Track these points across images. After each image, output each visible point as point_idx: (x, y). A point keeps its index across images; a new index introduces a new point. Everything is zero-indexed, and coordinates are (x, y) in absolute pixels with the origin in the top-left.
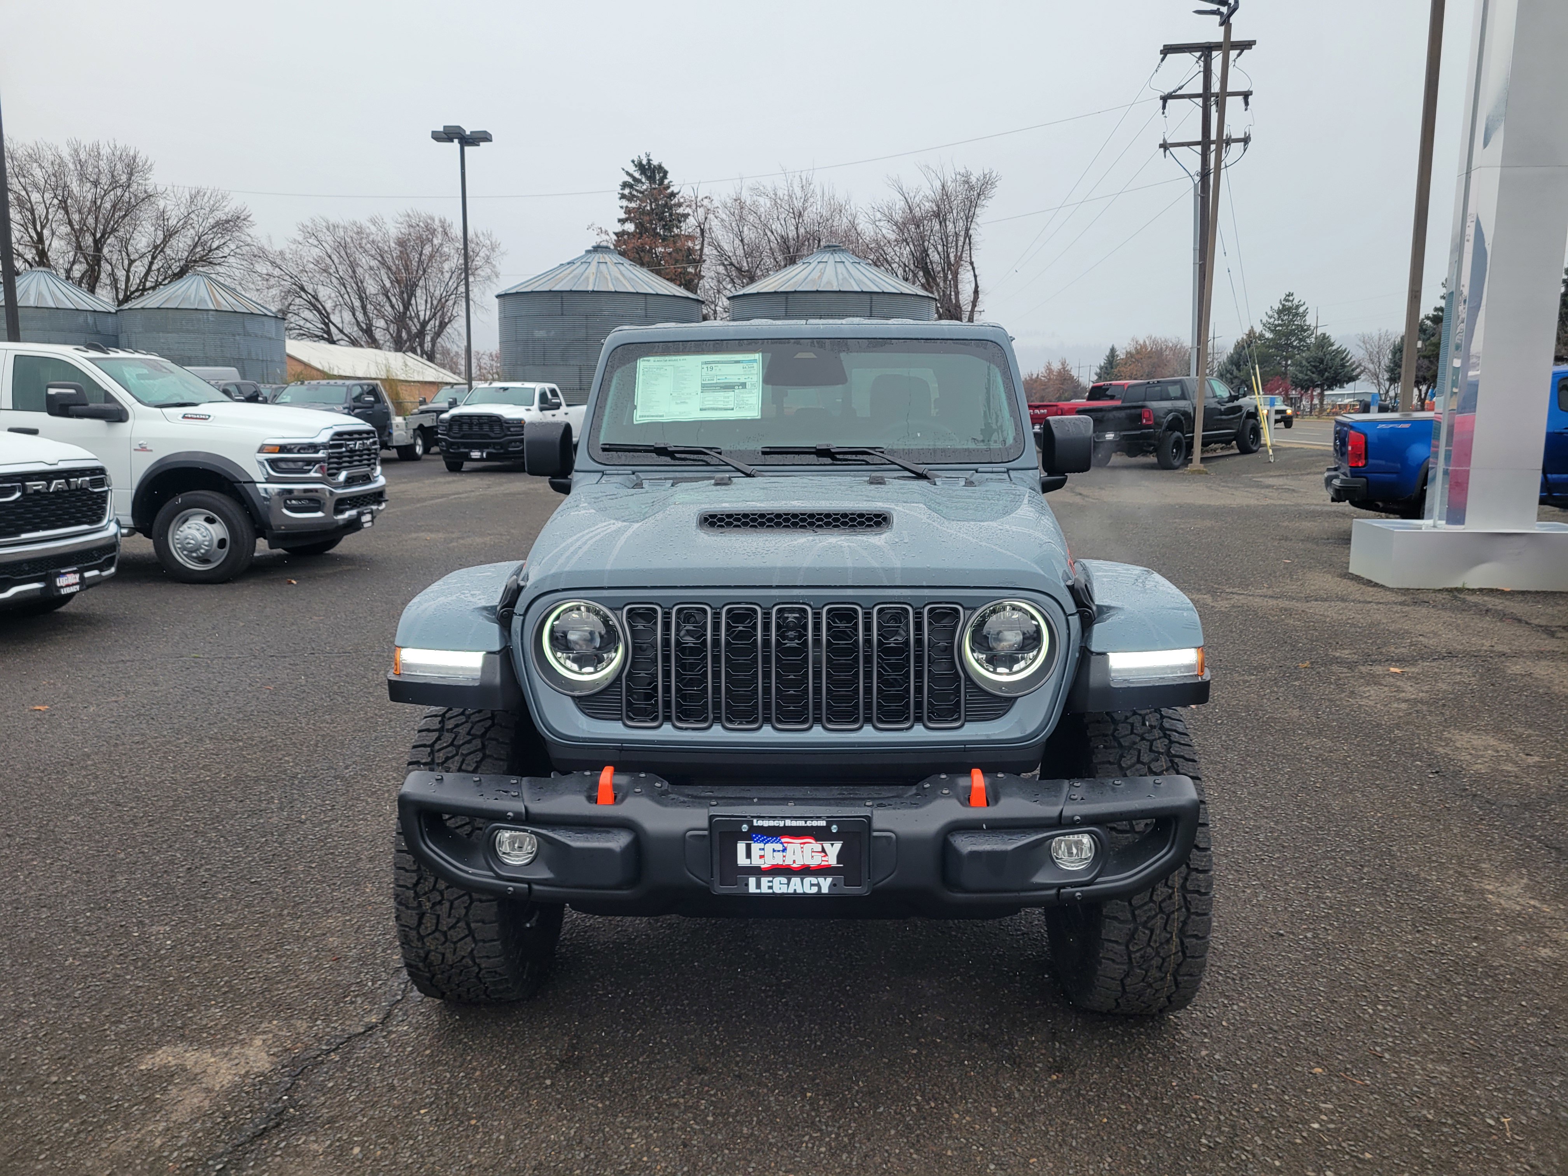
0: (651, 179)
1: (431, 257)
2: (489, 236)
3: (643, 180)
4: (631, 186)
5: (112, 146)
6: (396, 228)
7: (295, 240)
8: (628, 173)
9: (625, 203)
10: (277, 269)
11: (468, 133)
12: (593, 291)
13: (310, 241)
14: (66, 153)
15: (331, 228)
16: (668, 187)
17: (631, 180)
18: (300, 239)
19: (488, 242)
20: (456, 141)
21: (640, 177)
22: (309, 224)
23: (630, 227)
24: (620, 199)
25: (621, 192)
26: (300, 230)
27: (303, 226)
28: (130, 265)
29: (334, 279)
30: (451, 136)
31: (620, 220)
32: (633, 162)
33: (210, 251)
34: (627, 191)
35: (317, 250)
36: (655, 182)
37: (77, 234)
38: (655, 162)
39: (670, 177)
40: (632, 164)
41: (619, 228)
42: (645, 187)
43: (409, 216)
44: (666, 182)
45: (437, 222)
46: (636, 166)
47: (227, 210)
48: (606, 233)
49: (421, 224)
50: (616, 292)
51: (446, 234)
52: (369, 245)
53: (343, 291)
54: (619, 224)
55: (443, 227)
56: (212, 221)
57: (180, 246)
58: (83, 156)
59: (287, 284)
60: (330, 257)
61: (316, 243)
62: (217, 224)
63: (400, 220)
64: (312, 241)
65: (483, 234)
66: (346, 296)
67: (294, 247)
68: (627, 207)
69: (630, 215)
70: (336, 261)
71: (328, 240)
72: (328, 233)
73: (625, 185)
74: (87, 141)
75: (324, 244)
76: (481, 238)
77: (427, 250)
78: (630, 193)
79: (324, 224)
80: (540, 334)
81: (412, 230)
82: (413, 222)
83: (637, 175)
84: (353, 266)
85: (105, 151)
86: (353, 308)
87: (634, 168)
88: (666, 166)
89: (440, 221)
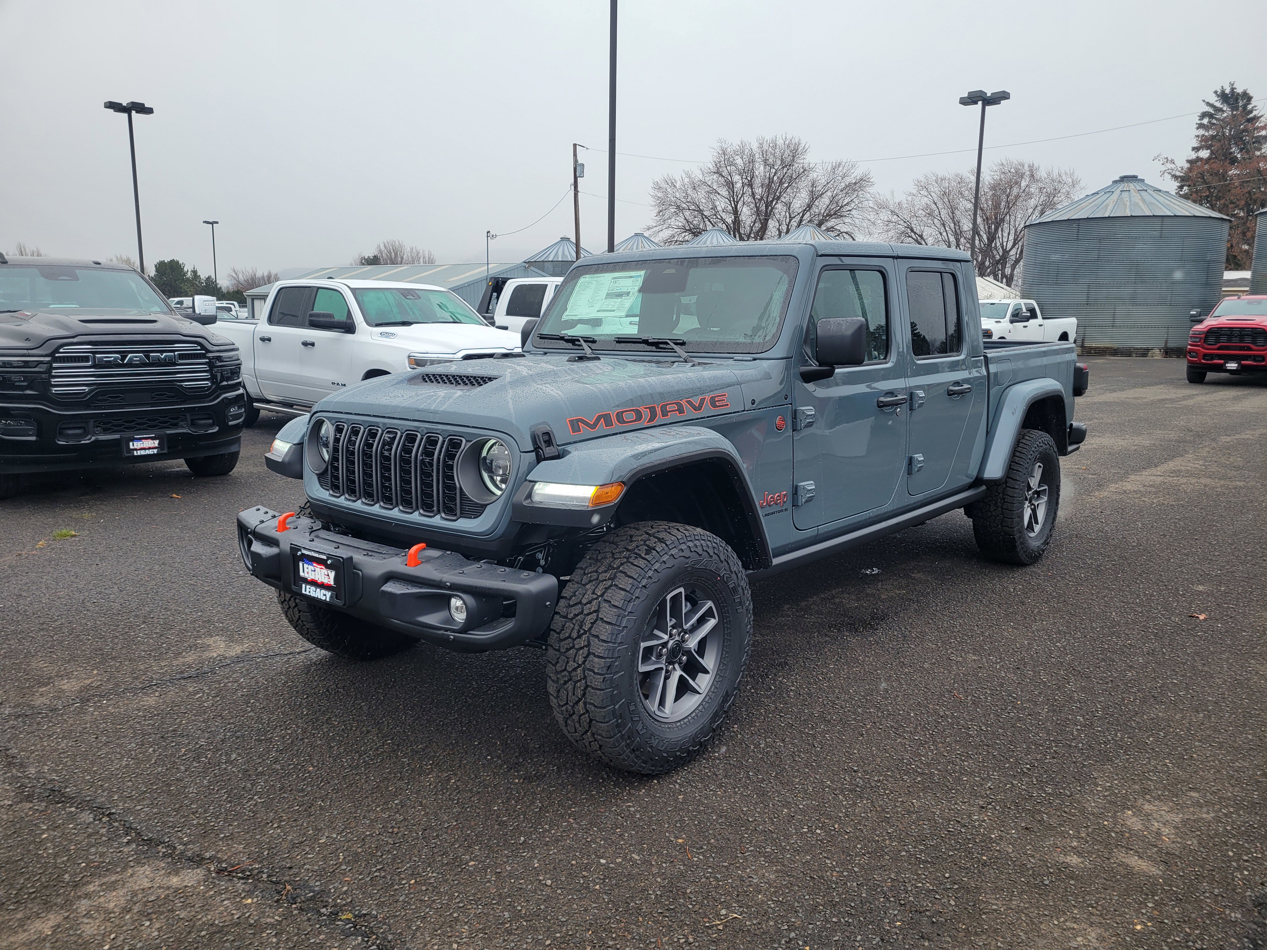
0: (1234, 107)
1: (1017, 197)
2: (1072, 175)
3: (1225, 109)
4: (1211, 116)
5: (784, 138)
6: (990, 175)
7: (910, 193)
8: (1208, 104)
9: (1201, 132)
10: (895, 217)
11: (989, 95)
12: (1109, 217)
13: (922, 192)
14: (755, 146)
15: (939, 180)
16: (1251, 112)
17: (1211, 110)
18: (915, 192)
19: (1070, 180)
20: (980, 103)
21: (1221, 106)
22: (923, 179)
23: (1205, 154)
24: (1198, 128)
25: (1199, 122)
26: (915, 185)
27: (918, 182)
28: (790, 221)
29: (936, 221)
30: (974, 99)
31: (1194, 149)
32: (1216, 92)
33: (841, 207)
34: (1205, 121)
35: (926, 199)
36: (1237, 110)
37: (757, 202)
38: (1239, 90)
39: (1254, 103)
40: (1214, 95)
41: (1193, 156)
42: (1225, 115)
43: (1002, 164)
44: (1250, 107)
45: (1026, 167)
46: (1218, 96)
47: (855, 174)
48: (1172, 162)
49: (1013, 170)
50: (1132, 216)
51: (1032, 176)
52: (967, 192)
53: (942, 230)
54: (1194, 152)
55: (1031, 171)
56: (843, 185)
57: (822, 204)
58: (765, 147)
59: (901, 228)
60: (936, 204)
61: (926, 193)
62: (849, 186)
63: (995, 168)
64: (924, 192)
65: (1066, 173)
66: (944, 234)
67: (910, 198)
68: (1203, 135)
69: (1205, 143)
70: (940, 207)
71: (936, 190)
72: (937, 185)
73: (1204, 115)
74: (769, 137)
75: (933, 194)
76: (1064, 177)
77: (1015, 191)
78: (1210, 122)
79: (934, 178)
80: (1055, 257)
81: (1002, 176)
82: (1006, 169)
83: (1218, 104)
84: (953, 210)
85: (780, 142)
86: (949, 242)
87: (1216, 98)
88: (1251, 92)
89: (1029, 166)
